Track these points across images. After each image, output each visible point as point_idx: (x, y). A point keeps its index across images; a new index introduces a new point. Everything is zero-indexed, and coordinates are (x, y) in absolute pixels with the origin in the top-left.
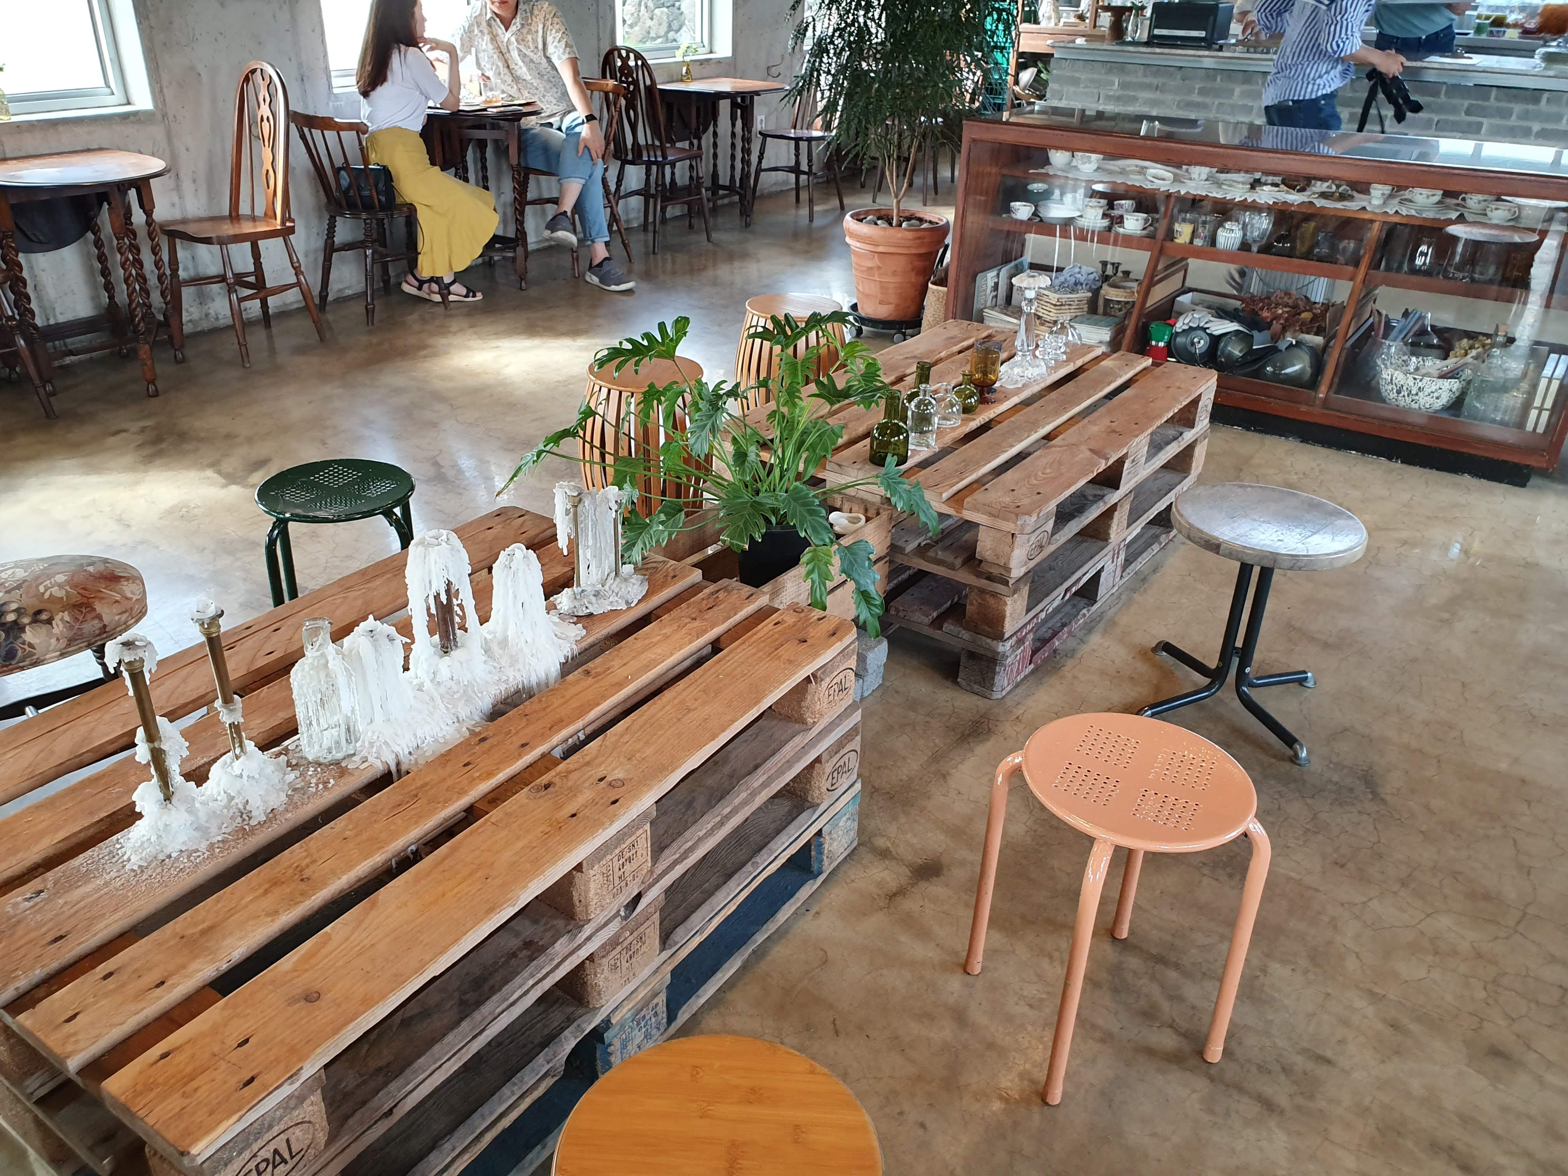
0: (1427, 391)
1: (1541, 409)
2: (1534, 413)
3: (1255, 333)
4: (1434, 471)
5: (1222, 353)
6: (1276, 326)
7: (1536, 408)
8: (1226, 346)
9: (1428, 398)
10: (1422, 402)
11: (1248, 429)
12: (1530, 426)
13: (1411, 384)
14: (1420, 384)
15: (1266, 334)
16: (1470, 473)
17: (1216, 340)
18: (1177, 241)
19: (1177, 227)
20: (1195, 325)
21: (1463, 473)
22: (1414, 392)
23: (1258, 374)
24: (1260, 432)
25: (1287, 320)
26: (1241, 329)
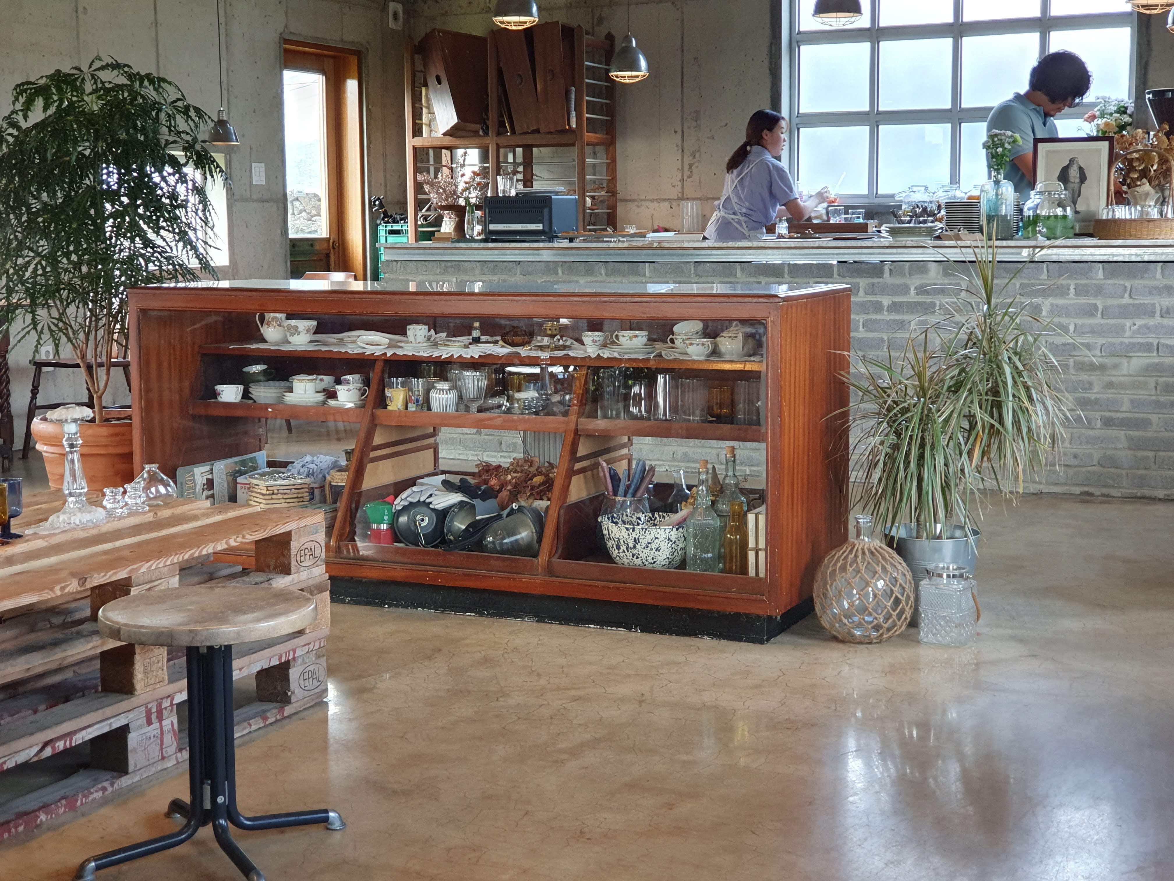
0: (644, 542)
1: (757, 551)
2: (751, 555)
3: (477, 502)
4: (674, 637)
5: (449, 531)
6: (504, 494)
7: (752, 549)
8: (452, 521)
9: (647, 551)
10: (643, 555)
11: (481, 615)
12: (752, 572)
13: (626, 536)
14: (634, 536)
15: (492, 503)
16: (708, 634)
17: (443, 515)
18: (389, 408)
19: (388, 393)
20: (415, 500)
21: (703, 635)
22: (631, 545)
23: (480, 546)
24: (493, 615)
25: (516, 486)
26: (465, 499)
